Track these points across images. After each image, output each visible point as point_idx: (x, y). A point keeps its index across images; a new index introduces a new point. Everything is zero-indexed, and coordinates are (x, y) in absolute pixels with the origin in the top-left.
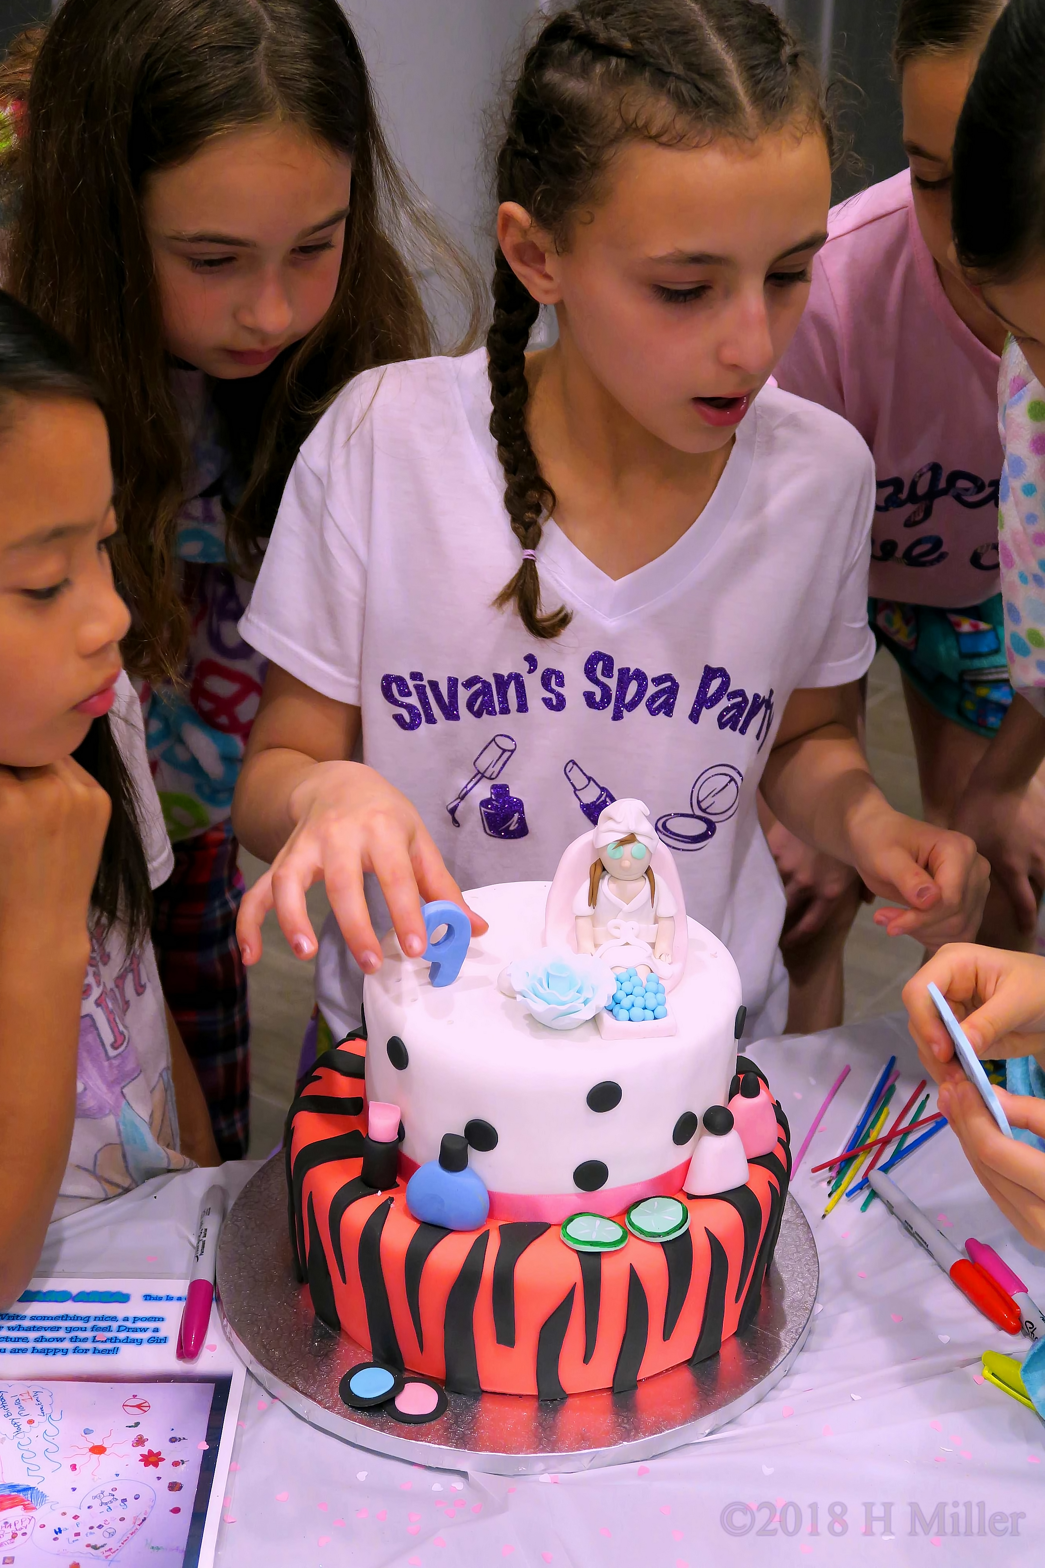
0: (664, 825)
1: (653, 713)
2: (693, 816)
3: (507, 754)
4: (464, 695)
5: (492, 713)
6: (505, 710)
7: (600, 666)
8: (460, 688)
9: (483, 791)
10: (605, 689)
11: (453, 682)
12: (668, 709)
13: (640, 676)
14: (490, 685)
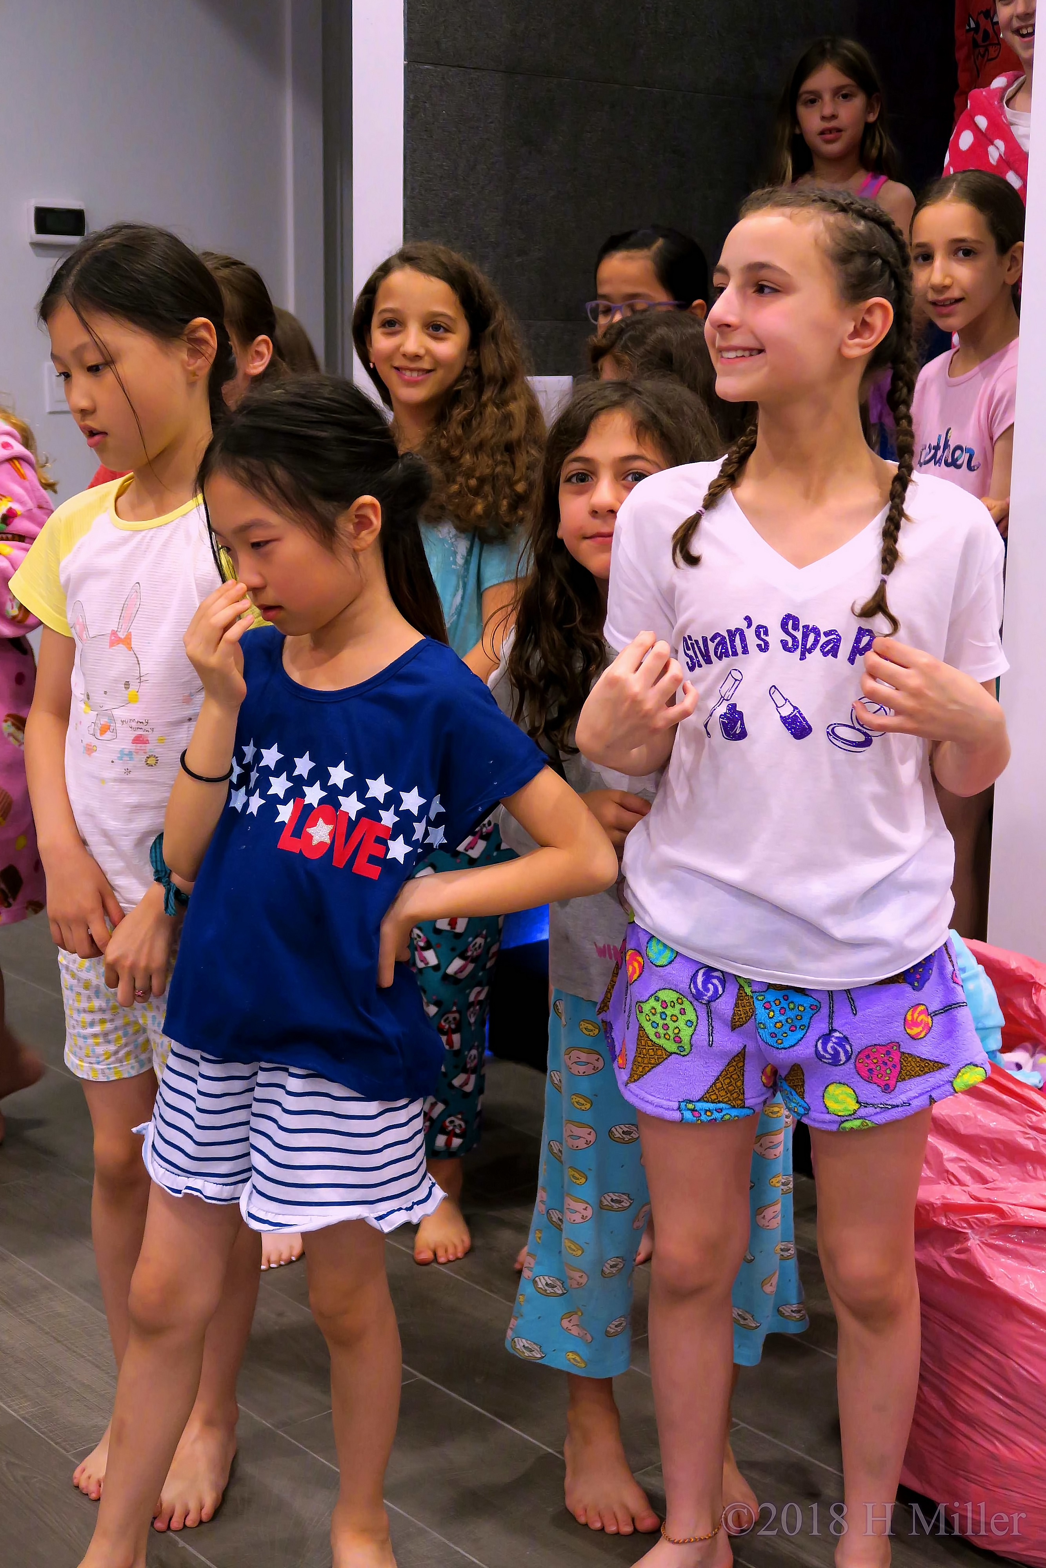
0: (833, 730)
1: (825, 654)
2: (854, 728)
3: (737, 682)
4: (711, 646)
5: (727, 656)
6: (735, 654)
7: (791, 623)
8: (709, 643)
9: (723, 709)
10: (794, 638)
11: (705, 640)
12: (834, 652)
13: (815, 630)
14: (725, 638)
